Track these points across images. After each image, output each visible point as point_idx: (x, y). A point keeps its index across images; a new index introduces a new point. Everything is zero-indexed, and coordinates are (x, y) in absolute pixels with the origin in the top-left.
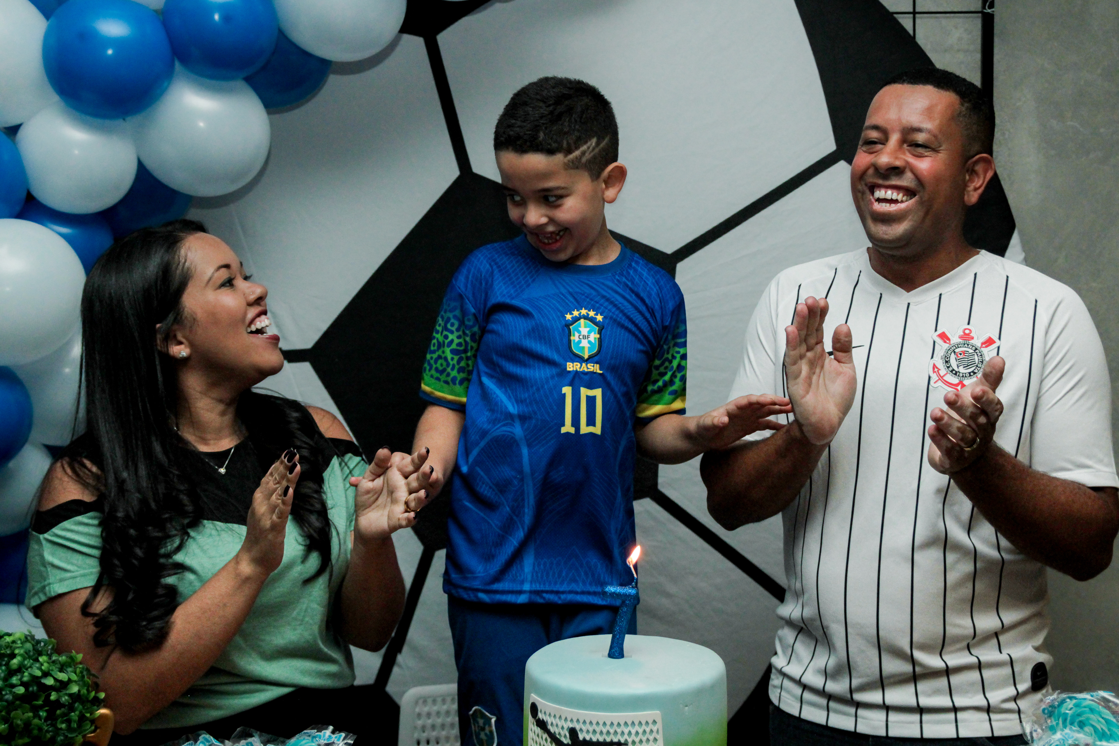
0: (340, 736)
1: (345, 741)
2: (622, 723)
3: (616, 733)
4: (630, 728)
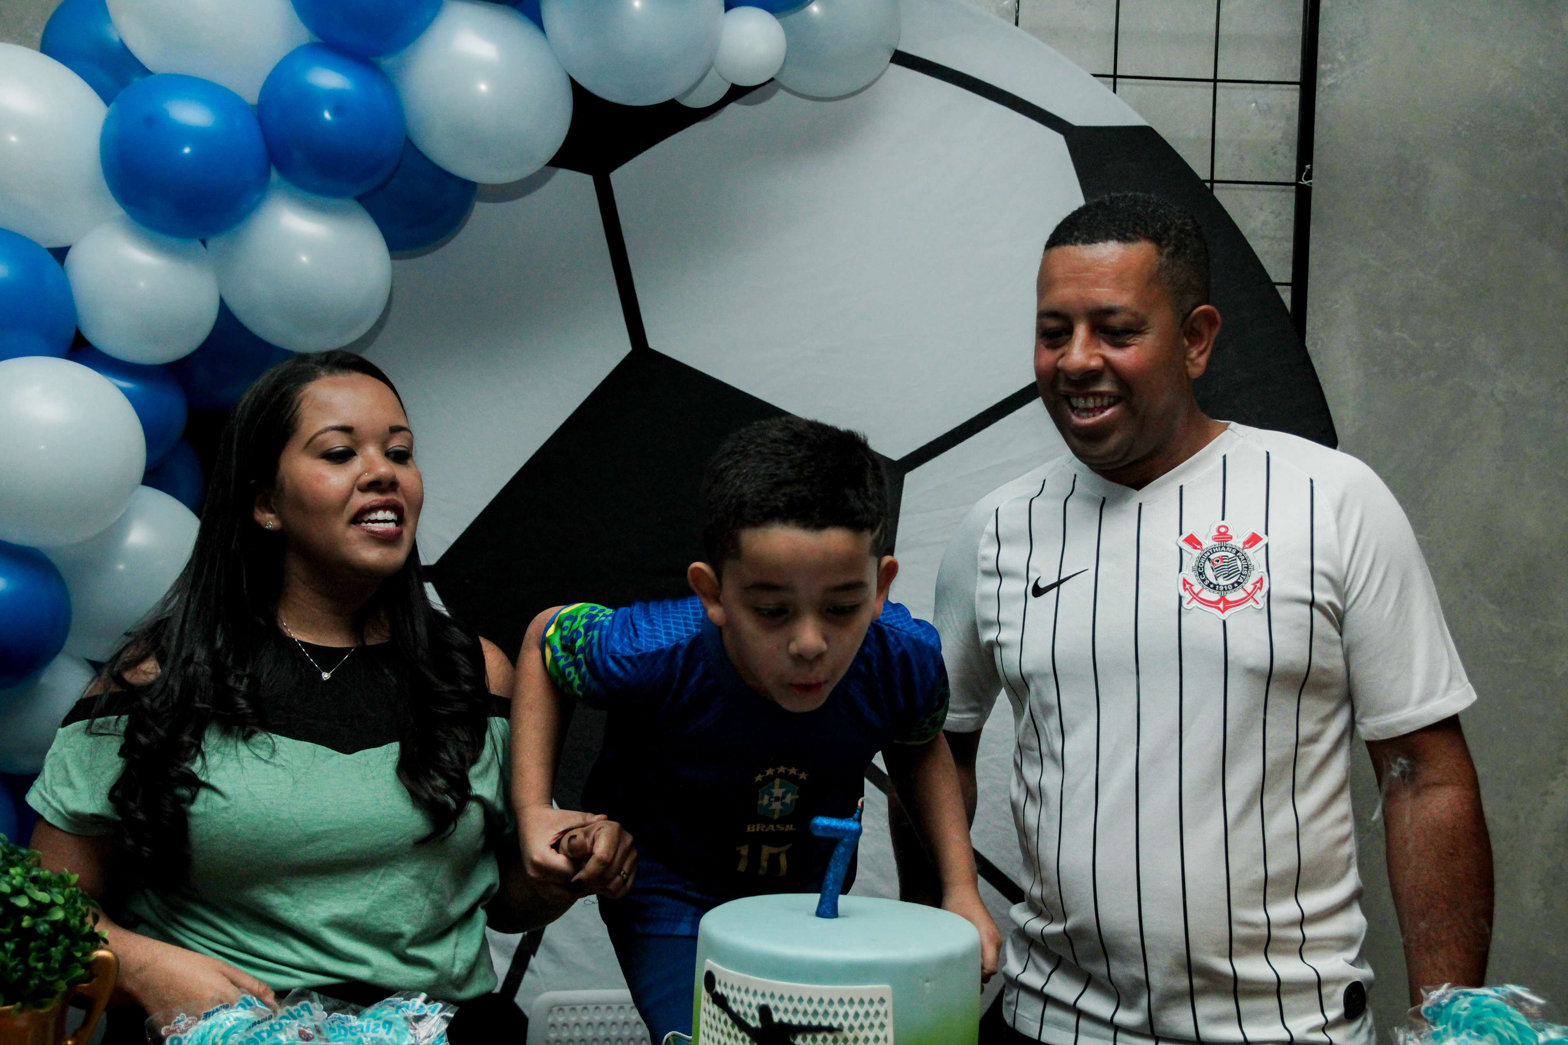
0: (436, 1007)
1: (442, 1014)
2: (836, 1000)
3: (826, 1013)
4: (847, 1007)
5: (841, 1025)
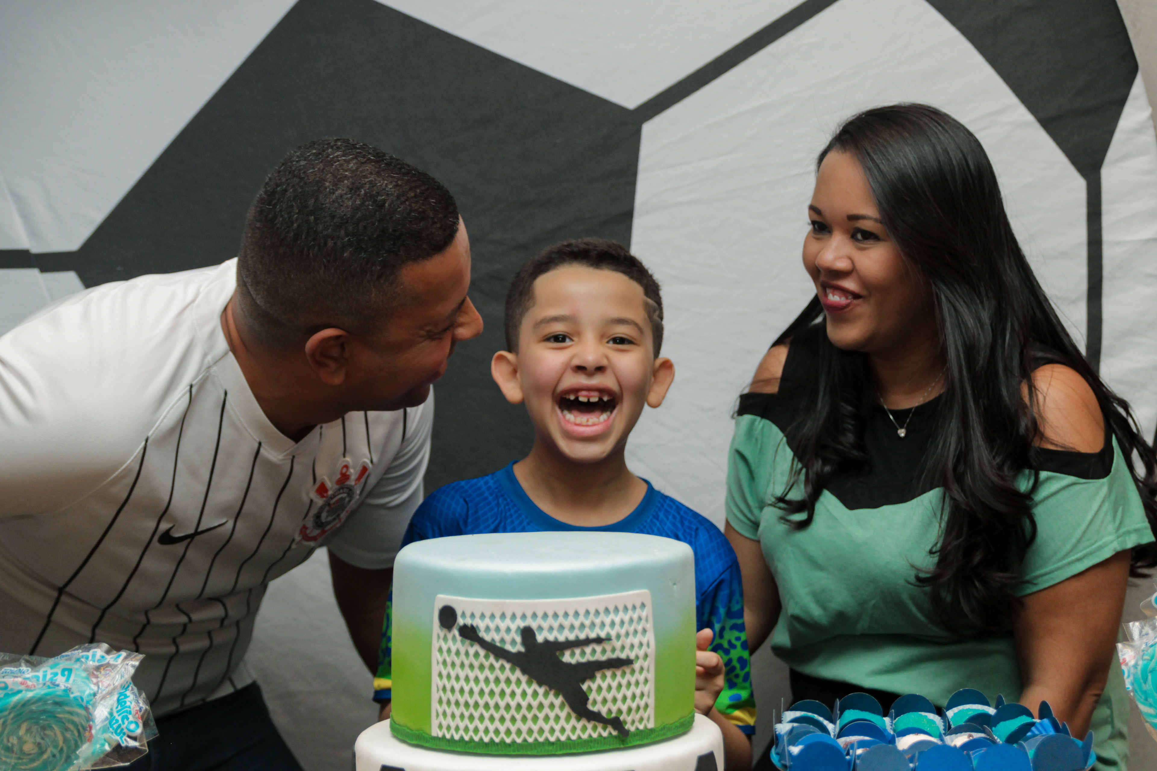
2: (601, 610)
3: (593, 624)
4: (612, 616)
5: (608, 634)
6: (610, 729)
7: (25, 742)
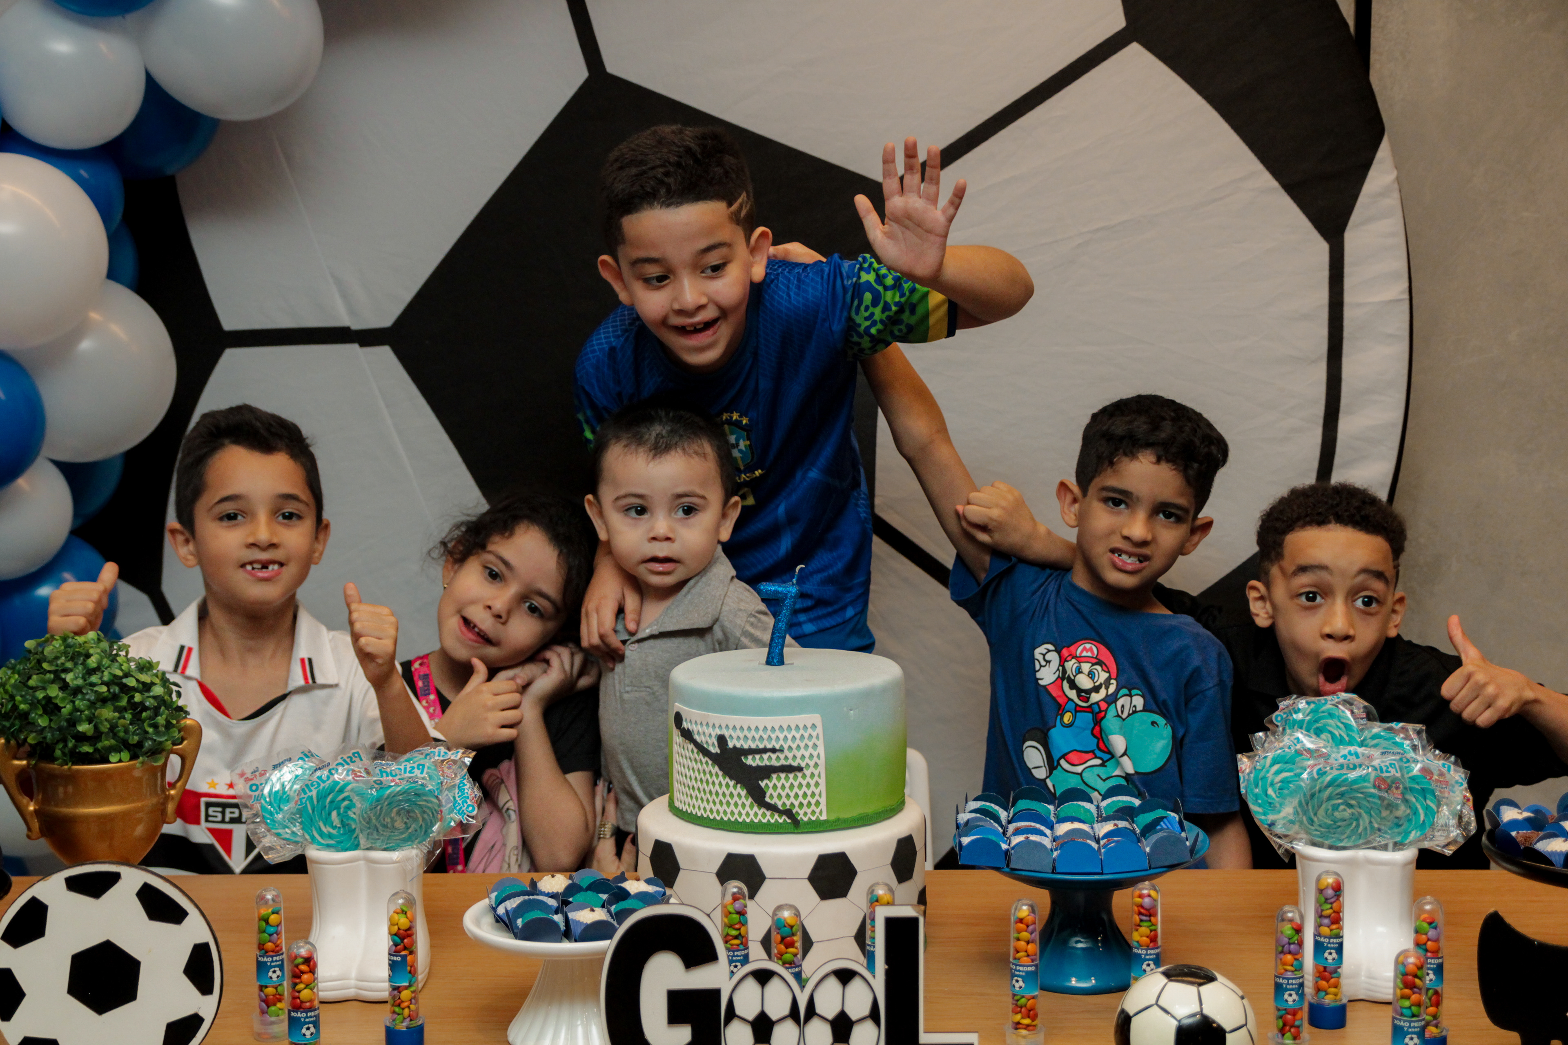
3: (769, 737)
4: (786, 733)
5: (782, 746)
6: (784, 817)
7: (396, 821)
